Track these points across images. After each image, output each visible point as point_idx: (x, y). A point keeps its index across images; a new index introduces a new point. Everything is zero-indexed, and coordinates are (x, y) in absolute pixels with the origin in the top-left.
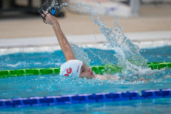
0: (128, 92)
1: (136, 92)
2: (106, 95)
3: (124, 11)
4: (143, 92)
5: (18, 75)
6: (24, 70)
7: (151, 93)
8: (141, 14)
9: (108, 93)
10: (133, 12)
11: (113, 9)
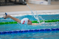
0: (47, 29)
1: (50, 29)
2: (40, 30)
3: (46, 3)
4: (52, 29)
5: (12, 24)
6: (14, 22)
7: (54, 29)
8: (51, 4)
9: (41, 29)
10: (49, 3)
11: (42, 2)
